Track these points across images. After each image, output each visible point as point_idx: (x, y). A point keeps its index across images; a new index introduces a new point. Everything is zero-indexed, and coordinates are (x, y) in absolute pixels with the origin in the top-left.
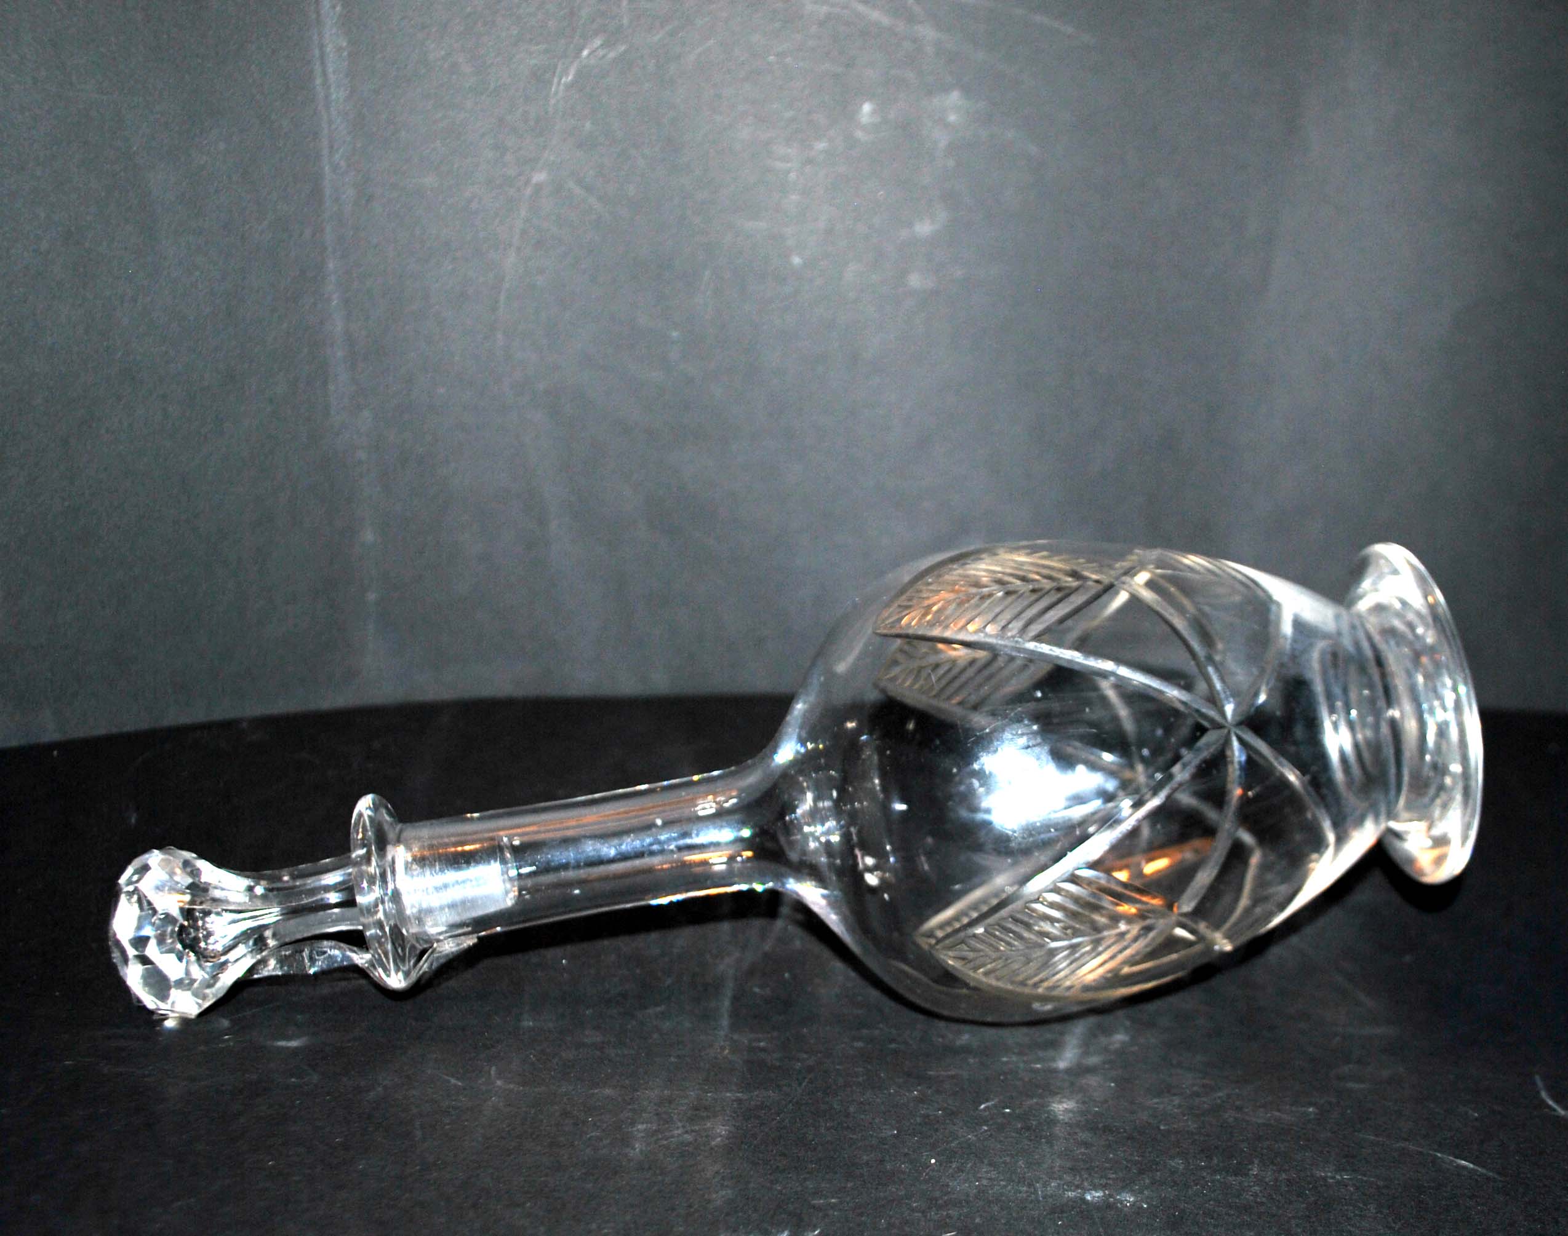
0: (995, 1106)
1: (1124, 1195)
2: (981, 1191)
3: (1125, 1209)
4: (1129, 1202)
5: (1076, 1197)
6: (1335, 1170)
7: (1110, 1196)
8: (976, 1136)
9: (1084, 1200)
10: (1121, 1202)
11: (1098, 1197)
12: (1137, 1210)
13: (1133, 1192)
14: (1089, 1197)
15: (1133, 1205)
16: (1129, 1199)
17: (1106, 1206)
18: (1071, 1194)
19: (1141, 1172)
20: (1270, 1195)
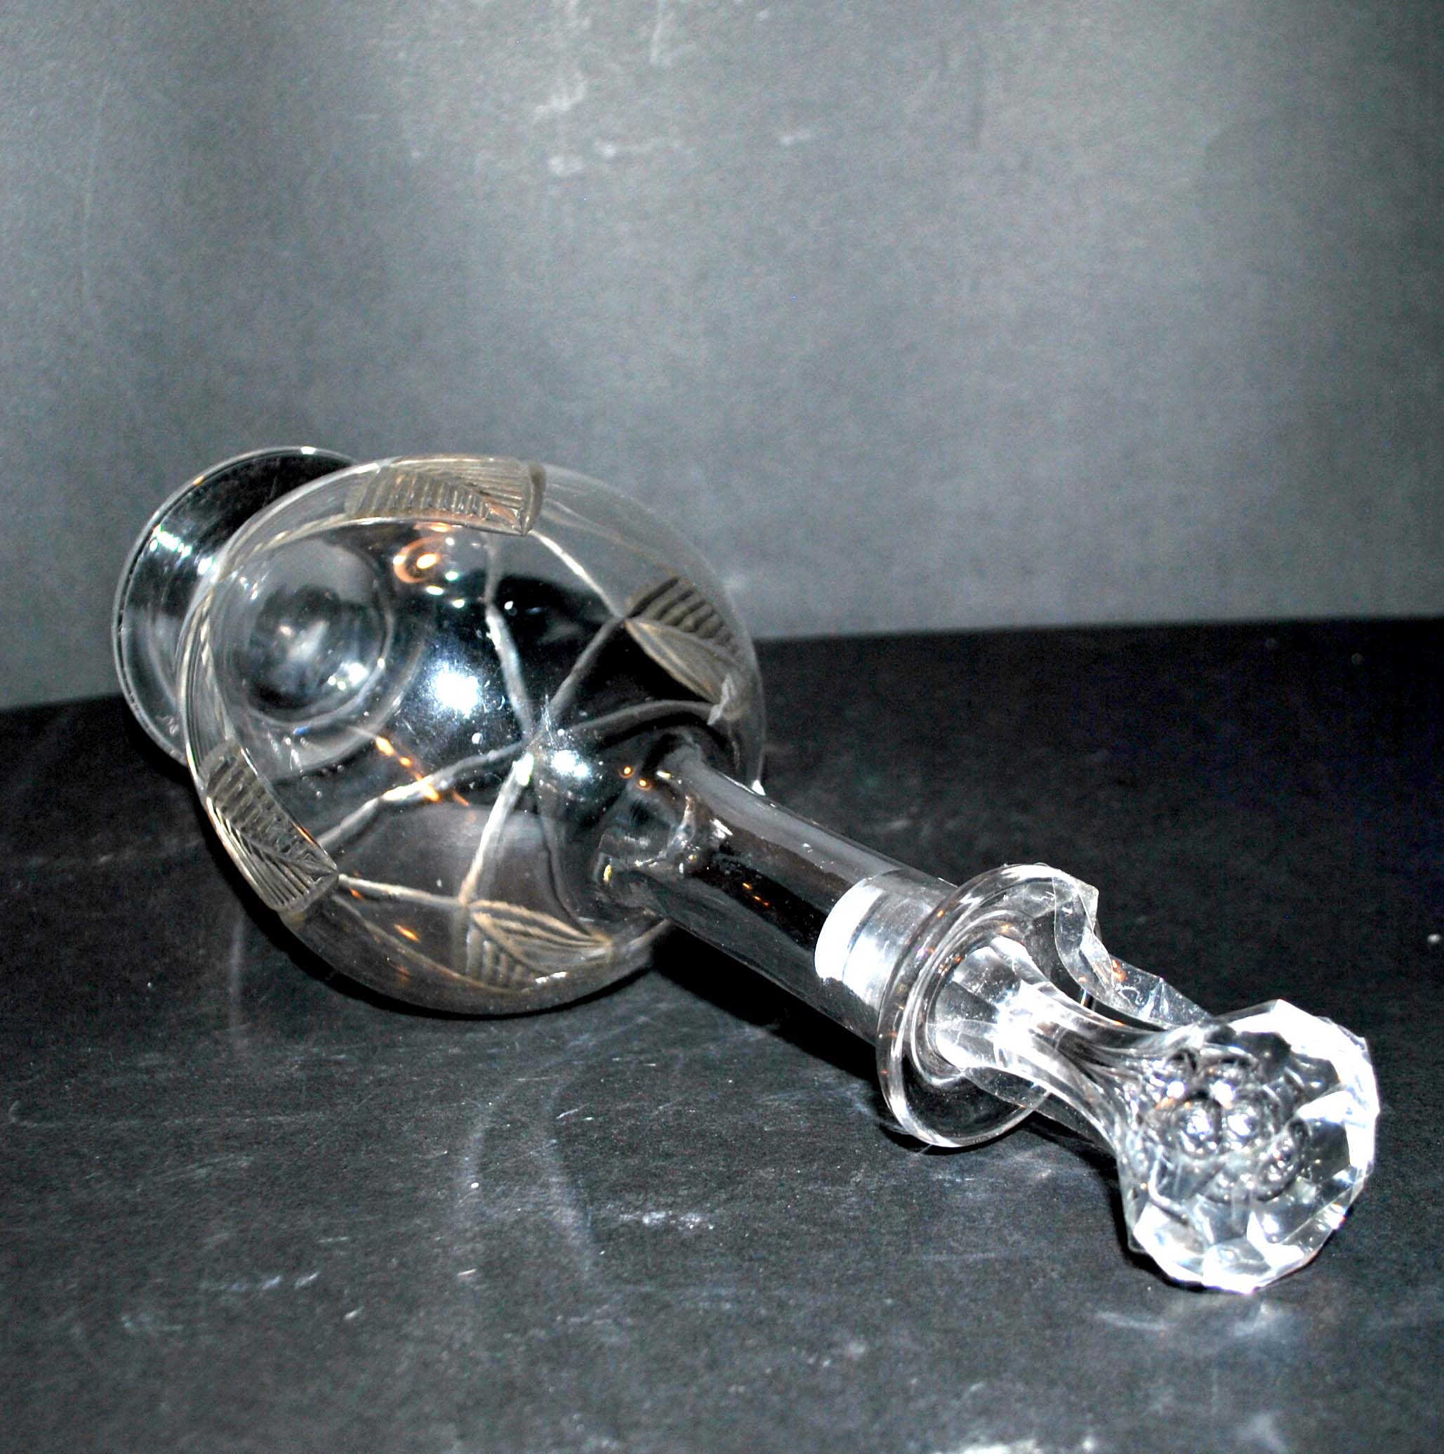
0: (577, 1115)
1: (690, 1215)
2: (521, 1220)
3: (686, 1233)
4: (693, 1223)
5: (631, 1221)
6: (956, 1172)
7: (673, 1217)
8: (538, 1152)
9: (639, 1223)
10: (684, 1224)
11: (658, 1219)
12: (700, 1233)
13: (702, 1211)
14: (646, 1220)
15: (698, 1227)
16: (693, 1219)
17: (666, 1229)
18: (627, 1217)
19: (721, 1186)
20: (868, 1207)
